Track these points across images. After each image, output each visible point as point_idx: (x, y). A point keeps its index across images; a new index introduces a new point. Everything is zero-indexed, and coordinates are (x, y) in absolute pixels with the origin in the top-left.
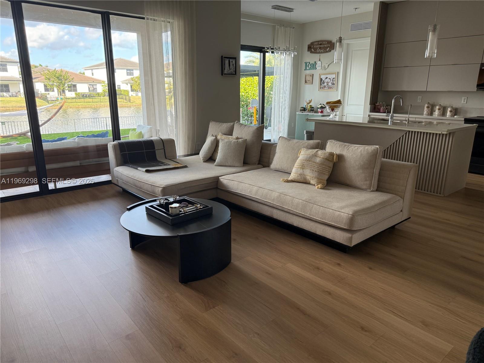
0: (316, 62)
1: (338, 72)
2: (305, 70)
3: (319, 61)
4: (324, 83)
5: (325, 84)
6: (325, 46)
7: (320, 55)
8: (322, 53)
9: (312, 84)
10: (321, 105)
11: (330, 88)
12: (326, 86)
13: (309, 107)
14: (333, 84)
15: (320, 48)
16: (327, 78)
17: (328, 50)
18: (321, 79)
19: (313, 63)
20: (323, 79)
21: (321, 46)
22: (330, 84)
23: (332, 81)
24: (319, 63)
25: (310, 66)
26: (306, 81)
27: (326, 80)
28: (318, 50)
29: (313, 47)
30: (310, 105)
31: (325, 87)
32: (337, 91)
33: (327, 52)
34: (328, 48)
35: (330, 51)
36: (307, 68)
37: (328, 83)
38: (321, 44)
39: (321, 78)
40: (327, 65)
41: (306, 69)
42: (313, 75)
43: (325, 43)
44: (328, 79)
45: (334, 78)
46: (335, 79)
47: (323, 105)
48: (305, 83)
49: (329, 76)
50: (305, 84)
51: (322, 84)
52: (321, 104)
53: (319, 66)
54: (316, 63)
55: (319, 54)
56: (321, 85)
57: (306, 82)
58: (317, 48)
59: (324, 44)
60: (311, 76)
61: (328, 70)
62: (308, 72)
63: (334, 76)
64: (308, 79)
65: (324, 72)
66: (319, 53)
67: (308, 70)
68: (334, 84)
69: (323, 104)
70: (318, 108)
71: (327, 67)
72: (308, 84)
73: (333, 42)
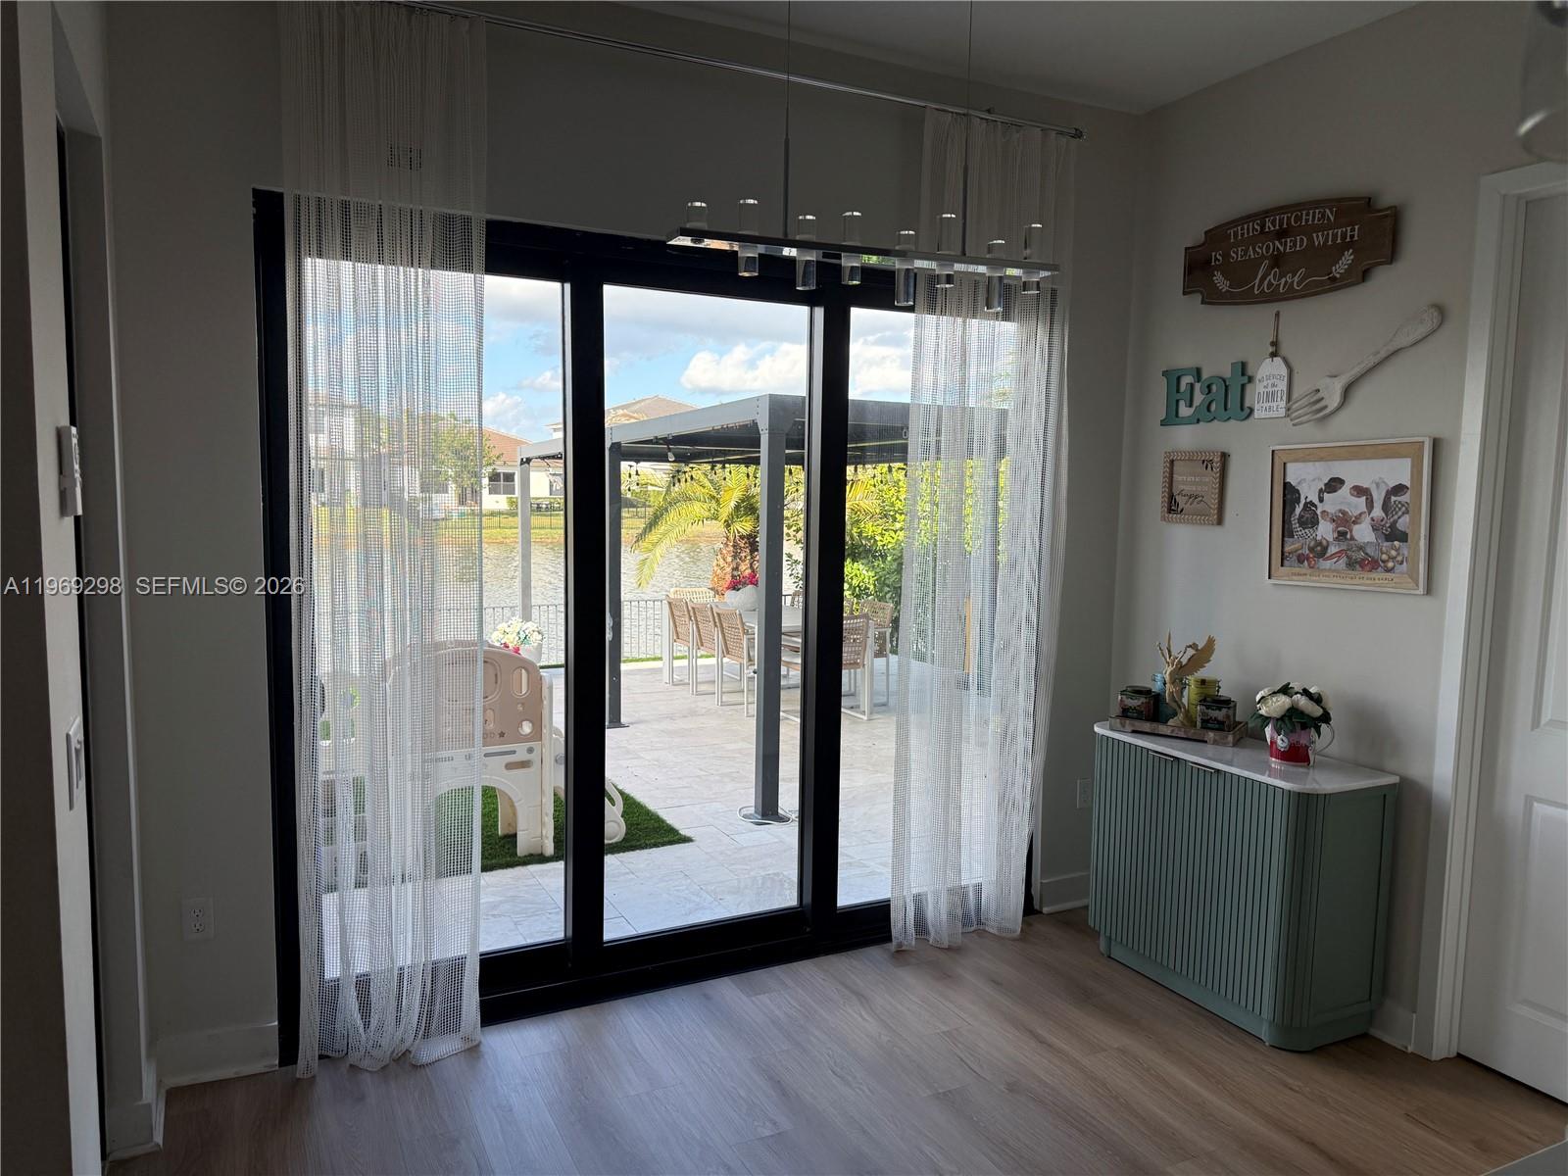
0: (1244, 365)
1: (1436, 444)
2: (1164, 423)
3: (1274, 355)
4: (1310, 520)
5: (1325, 530)
6: (1319, 239)
7: (1277, 315)
8: (1291, 295)
9: (1220, 521)
10: (1282, 703)
11: (1363, 562)
12: (1332, 550)
13: (1190, 695)
14: (1394, 535)
15: (1277, 260)
16: (1334, 484)
17: (1339, 269)
18: (1290, 494)
19: (1227, 374)
20: (1309, 493)
21: (1285, 246)
22: (1364, 533)
23: (1378, 512)
24: (1270, 374)
25: (1199, 398)
26: (1171, 497)
27: (1332, 504)
28: (1264, 278)
29: (1226, 256)
30: (1203, 682)
31: (1320, 550)
32: (1429, 591)
33: (1335, 284)
34: (1348, 257)
35: (1365, 276)
36: (1185, 411)
37: (1344, 523)
38: (1282, 234)
39: (1286, 486)
40: (1337, 387)
41: (1172, 418)
42: (1225, 456)
43: (1310, 218)
44: (1345, 491)
45: (1399, 489)
46: (1405, 498)
47: (1303, 702)
48: (1170, 510)
49: (1355, 473)
50: (1163, 519)
51: (1295, 525)
52: (1285, 690)
53: (1271, 396)
54: (1250, 372)
55: (1271, 309)
56: (1287, 532)
57: (1172, 506)
58: (1255, 264)
59: (1309, 231)
60: (1207, 463)
61: (1348, 426)
62: (1185, 438)
63: (1399, 471)
64: (1188, 489)
65: (1310, 435)
66: (1272, 297)
67: (1188, 421)
68: (1403, 537)
69: (1306, 692)
70: (1266, 720)
71: (1334, 401)
72: (1187, 522)
73: (1387, 200)
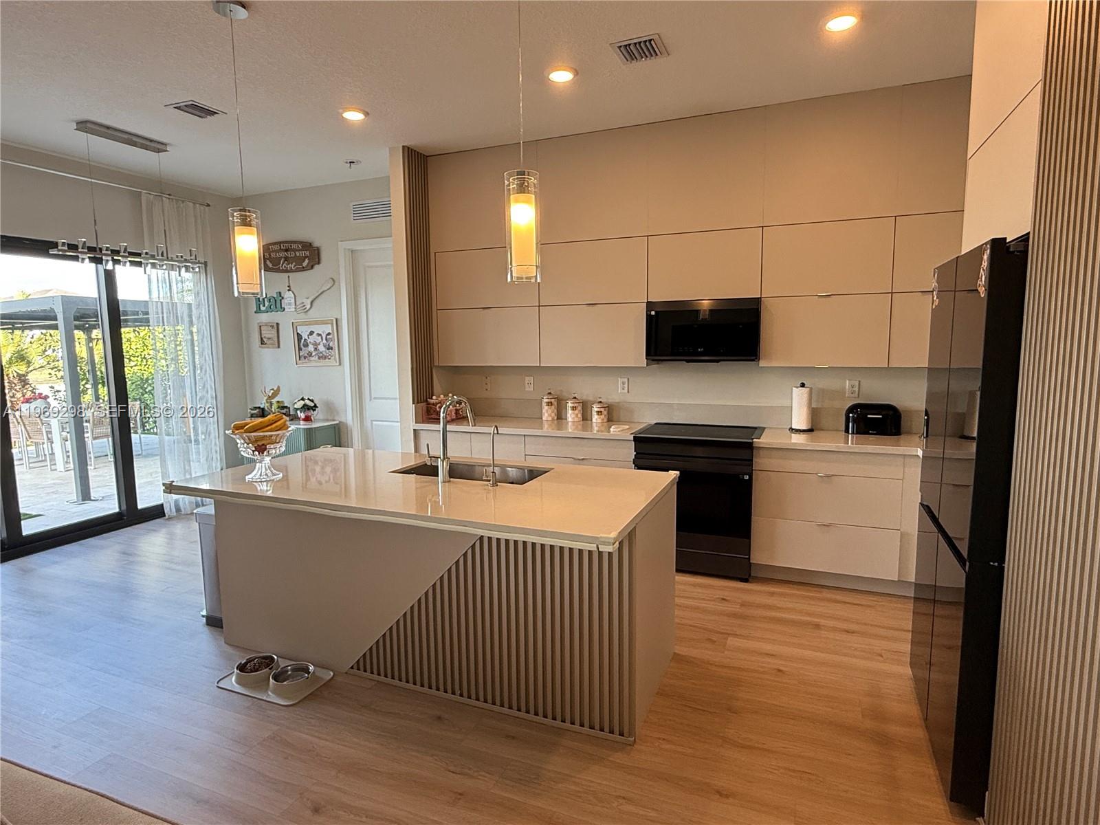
0: (280, 293)
1: (337, 319)
2: (255, 312)
3: (289, 290)
4: (306, 345)
5: (311, 348)
6: (298, 254)
7: (289, 277)
8: (291, 271)
9: (279, 347)
10: (302, 403)
11: (322, 357)
12: (313, 354)
13: (275, 407)
14: (330, 348)
15: (286, 259)
16: (312, 333)
17: (305, 264)
18: (299, 337)
19: (275, 296)
20: (305, 336)
21: (289, 254)
22: (321, 348)
23: (324, 341)
24: (288, 296)
25: (267, 304)
26: (262, 339)
27: (311, 339)
28: (282, 266)
29: (270, 255)
30: (278, 402)
31: (310, 354)
32: (340, 364)
33: (304, 269)
34: (307, 261)
35: (312, 267)
36: (263, 308)
37: (316, 345)
38: (287, 250)
39: (298, 333)
40: (309, 301)
41: (258, 311)
42: (278, 324)
43: (295, 246)
44: (315, 335)
45: (329, 334)
46: (330, 336)
47: (308, 402)
48: (262, 344)
49: (318, 329)
50: (260, 347)
51: (302, 347)
52: (303, 399)
53: (290, 304)
54: (282, 295)
55: (286, 275)
56: (300, 349)
57: (262, 342)
58: (280, 259)
59: (295, 250)
60: (272, 327)
61: (314, 314)
62: (264, 318)
63: (328, 328)
64: (267, 336)
65: (302, 317)
66: (286, 271)
67: (263, 312)
68: (332, 349)
69: (309, 399)
70: (297, 409)
71: (308, 307)
72: (268, 348)
73: (316, 244)
